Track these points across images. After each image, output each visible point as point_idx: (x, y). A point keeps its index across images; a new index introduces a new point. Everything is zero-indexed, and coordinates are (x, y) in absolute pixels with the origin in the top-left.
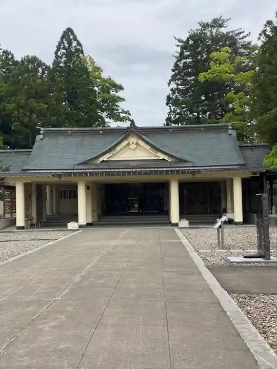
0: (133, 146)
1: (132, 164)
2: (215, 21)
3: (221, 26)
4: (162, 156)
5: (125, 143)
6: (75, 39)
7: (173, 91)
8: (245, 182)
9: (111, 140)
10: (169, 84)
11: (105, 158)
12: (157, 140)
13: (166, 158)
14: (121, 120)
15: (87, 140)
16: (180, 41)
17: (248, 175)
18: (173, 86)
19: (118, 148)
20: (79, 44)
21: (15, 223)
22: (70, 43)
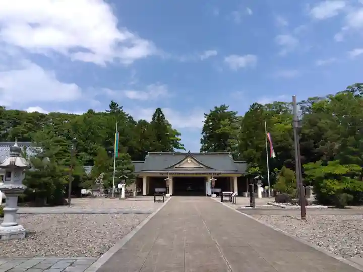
0: (189, 161)
1: (189, 169)
2: (221, 107)
3: (225, 109)
4: (201, 166)
5: (186, 160)
6: (162, 113)
7: (204, 137)
8: (239, 179)
9: (179, 158)
10: (202, 134)
11: (177, 166)
12: (198, 158)
13: (203, 167)
14: (180, 148)
15: (169, 158)
16: (206, 115)
17: (240, 175)
18: (204, 134)
19: (183, 162)
20: (163, 115)
21: (142, 193)
22: (159, 115)
